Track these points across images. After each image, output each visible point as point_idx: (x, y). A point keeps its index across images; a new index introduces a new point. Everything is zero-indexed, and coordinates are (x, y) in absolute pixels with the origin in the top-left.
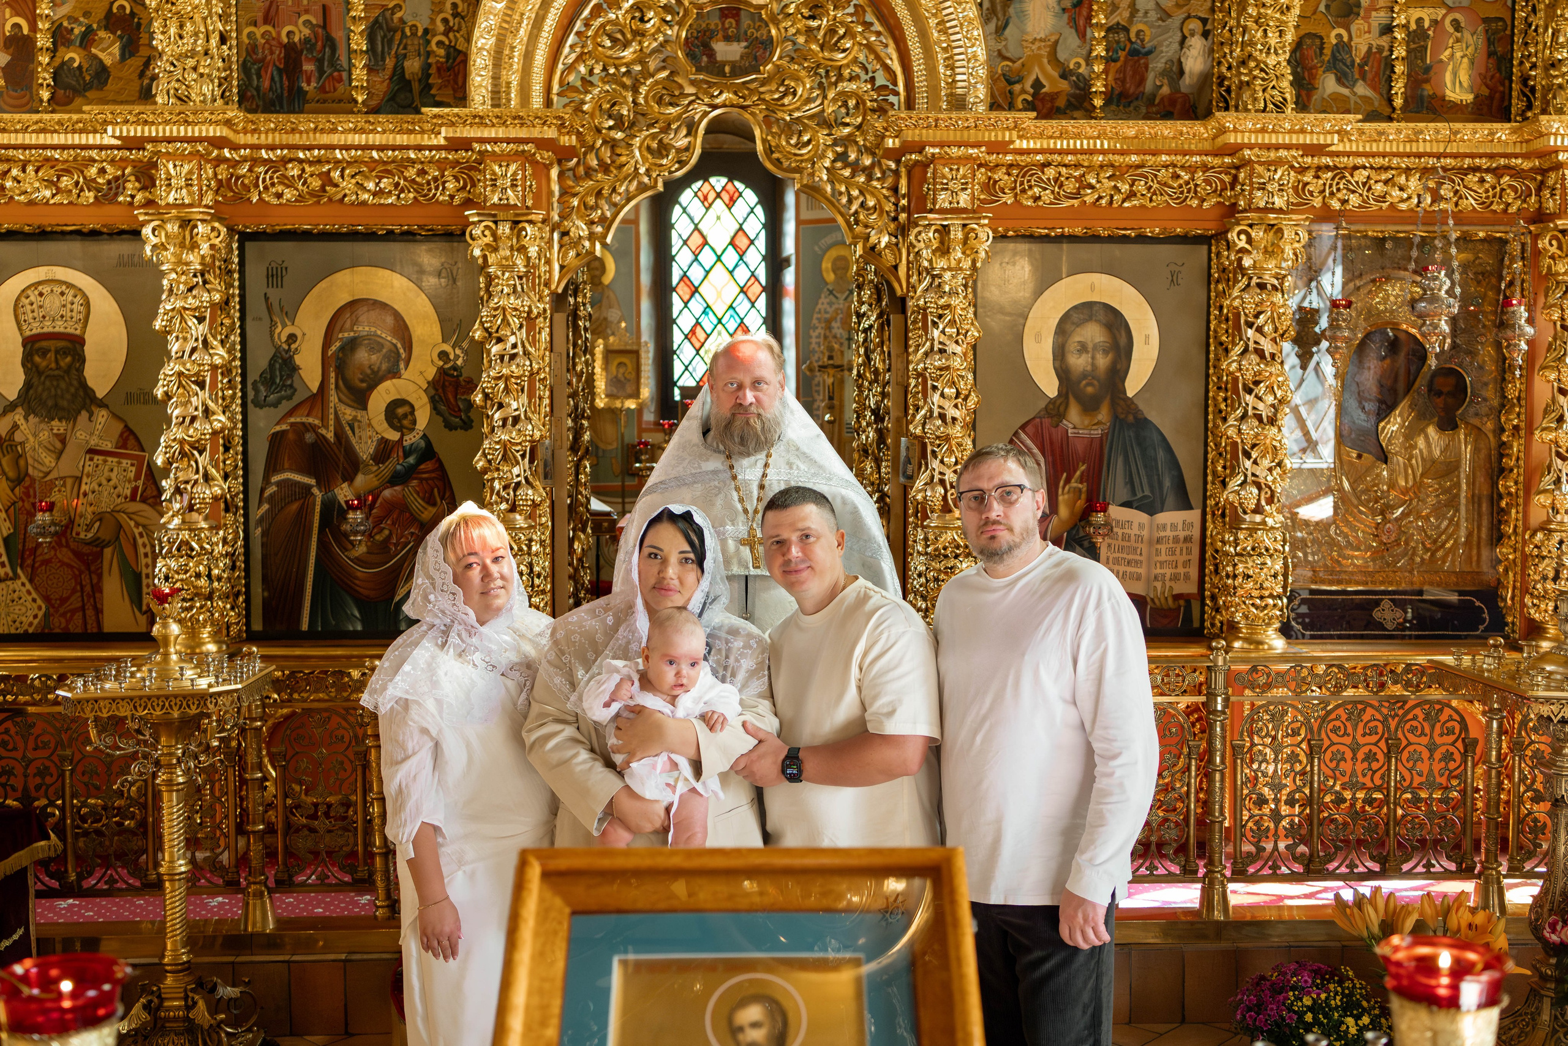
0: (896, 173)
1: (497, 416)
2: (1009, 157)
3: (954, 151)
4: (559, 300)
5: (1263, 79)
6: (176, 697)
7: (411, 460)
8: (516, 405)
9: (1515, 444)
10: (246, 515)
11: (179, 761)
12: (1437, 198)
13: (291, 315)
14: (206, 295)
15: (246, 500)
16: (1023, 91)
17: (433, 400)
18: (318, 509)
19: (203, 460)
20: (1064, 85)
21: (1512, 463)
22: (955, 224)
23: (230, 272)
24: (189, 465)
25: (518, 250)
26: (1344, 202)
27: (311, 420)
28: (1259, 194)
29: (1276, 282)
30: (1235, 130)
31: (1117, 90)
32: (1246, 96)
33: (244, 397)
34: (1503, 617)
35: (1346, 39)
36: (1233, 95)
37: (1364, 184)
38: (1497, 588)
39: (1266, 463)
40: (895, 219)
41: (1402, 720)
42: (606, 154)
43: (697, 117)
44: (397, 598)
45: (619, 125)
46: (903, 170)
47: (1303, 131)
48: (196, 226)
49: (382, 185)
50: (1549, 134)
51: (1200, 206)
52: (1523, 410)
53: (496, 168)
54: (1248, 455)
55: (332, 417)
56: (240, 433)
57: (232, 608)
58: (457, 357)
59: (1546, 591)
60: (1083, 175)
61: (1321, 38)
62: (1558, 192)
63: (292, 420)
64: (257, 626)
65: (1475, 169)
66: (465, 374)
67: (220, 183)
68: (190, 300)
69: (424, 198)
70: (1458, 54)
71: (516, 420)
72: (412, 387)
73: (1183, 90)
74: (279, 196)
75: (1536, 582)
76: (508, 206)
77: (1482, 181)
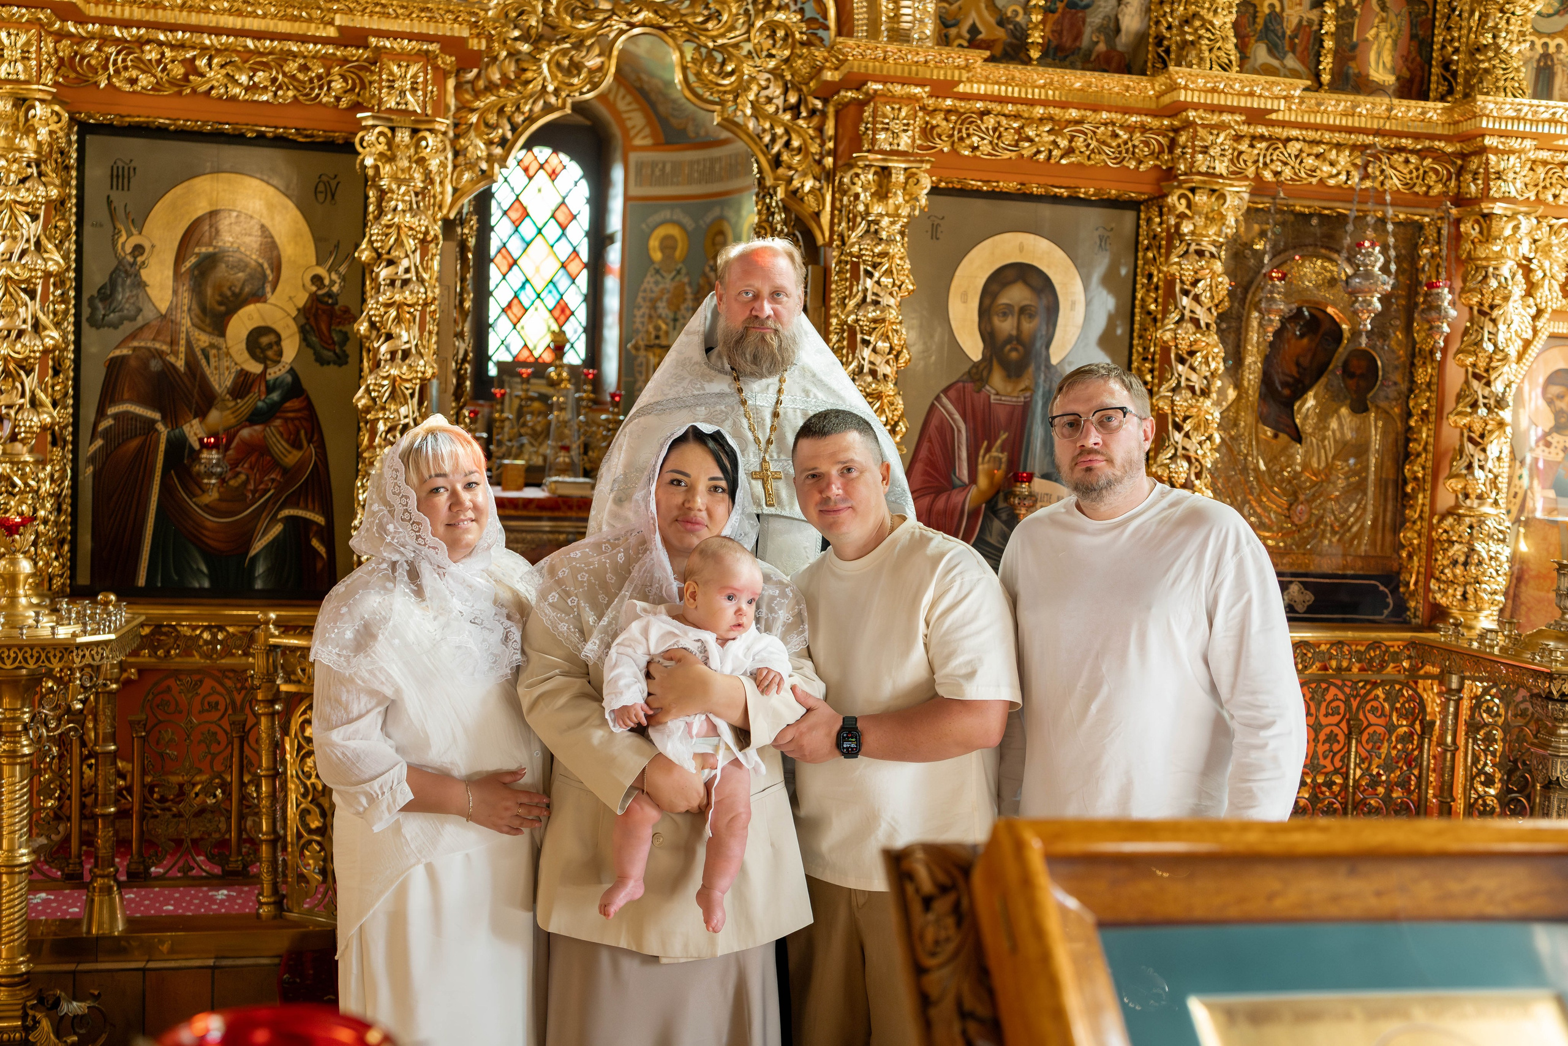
0: (824, 114)
1: (383, 349)
2: (949, 102)
3: (897, 89)
4: (449, 226)
5: (1210, 39)
6: (32, 647)
7: (275, 396)
8: (406, 336)
9: (1424, 429)
10: (75, 452)
11: (26, 728)
12: (1365, 176)
13: (139, 222)
14: (41, 188)
15: (75, 434)
16: (959, 36)
17: (303, 331)
18: (162, 447)
19: (31, 382)
20: (1001, 33)
21: (1420, 448)
22: (897, 165)
23: (67, 168)
24: (14, 387)
25: (417, 162)
26: (1277, 174)
27: (158, 345)
28: (1200, 157)
29: (1214, 250)
30: (1186, 88)
31: (1054, 43)
32: (1192, 56)
33: (78, 315)
34: (1406, 601)
35: (1278, 9)
36: (1173, 56)
37: (1297, 157)
38: (1399, 573)
39: (1196, 438)
40: (819, 162)
41: (1364, 700)
42: (511, 69)
43: (612, 35)
44: (253, 553)
45: (525, 38)
46: (831, 110)
47: (1251, 94)
48: (33, 107)
49: (256, 79)
50: (1481, 116)
51: (1137, 168)
52: (1434, 396)
53: (395, 69)
54: (1178, 427)
55: (183, 342)
56: (71, 356)
57: (57, 558)
58: (333, 283)
59: (1455, 576)
60: (1022, 127)
61: (1255, 6)
62: (1481, 176)
63: (135, 344)
64: (84, 579)
65: (1400, 149)
66: (342, 302)
67: (61, 60)
68: (23, 193)
69: (305, 99)
70: (1383, 34)
71: (406, 354)
72: (279, 314)
73: (1120, 48)
74: (133, 81)
75: (1445, 567)
76: (406, 112)
77: (1407, 161)
